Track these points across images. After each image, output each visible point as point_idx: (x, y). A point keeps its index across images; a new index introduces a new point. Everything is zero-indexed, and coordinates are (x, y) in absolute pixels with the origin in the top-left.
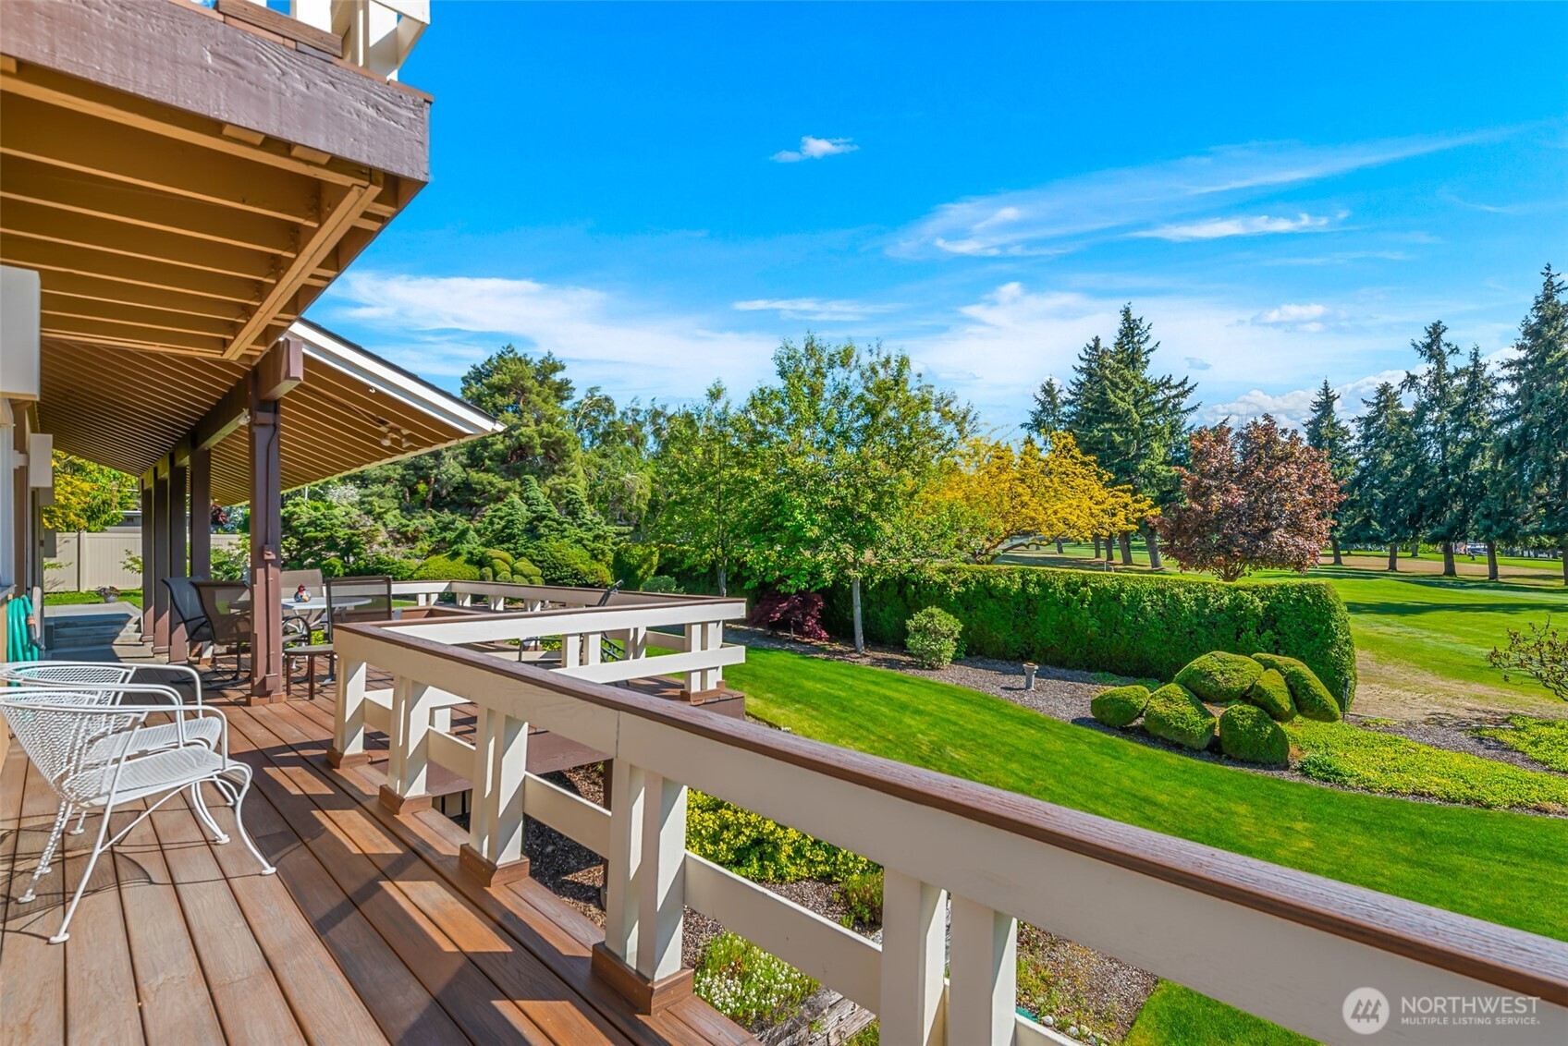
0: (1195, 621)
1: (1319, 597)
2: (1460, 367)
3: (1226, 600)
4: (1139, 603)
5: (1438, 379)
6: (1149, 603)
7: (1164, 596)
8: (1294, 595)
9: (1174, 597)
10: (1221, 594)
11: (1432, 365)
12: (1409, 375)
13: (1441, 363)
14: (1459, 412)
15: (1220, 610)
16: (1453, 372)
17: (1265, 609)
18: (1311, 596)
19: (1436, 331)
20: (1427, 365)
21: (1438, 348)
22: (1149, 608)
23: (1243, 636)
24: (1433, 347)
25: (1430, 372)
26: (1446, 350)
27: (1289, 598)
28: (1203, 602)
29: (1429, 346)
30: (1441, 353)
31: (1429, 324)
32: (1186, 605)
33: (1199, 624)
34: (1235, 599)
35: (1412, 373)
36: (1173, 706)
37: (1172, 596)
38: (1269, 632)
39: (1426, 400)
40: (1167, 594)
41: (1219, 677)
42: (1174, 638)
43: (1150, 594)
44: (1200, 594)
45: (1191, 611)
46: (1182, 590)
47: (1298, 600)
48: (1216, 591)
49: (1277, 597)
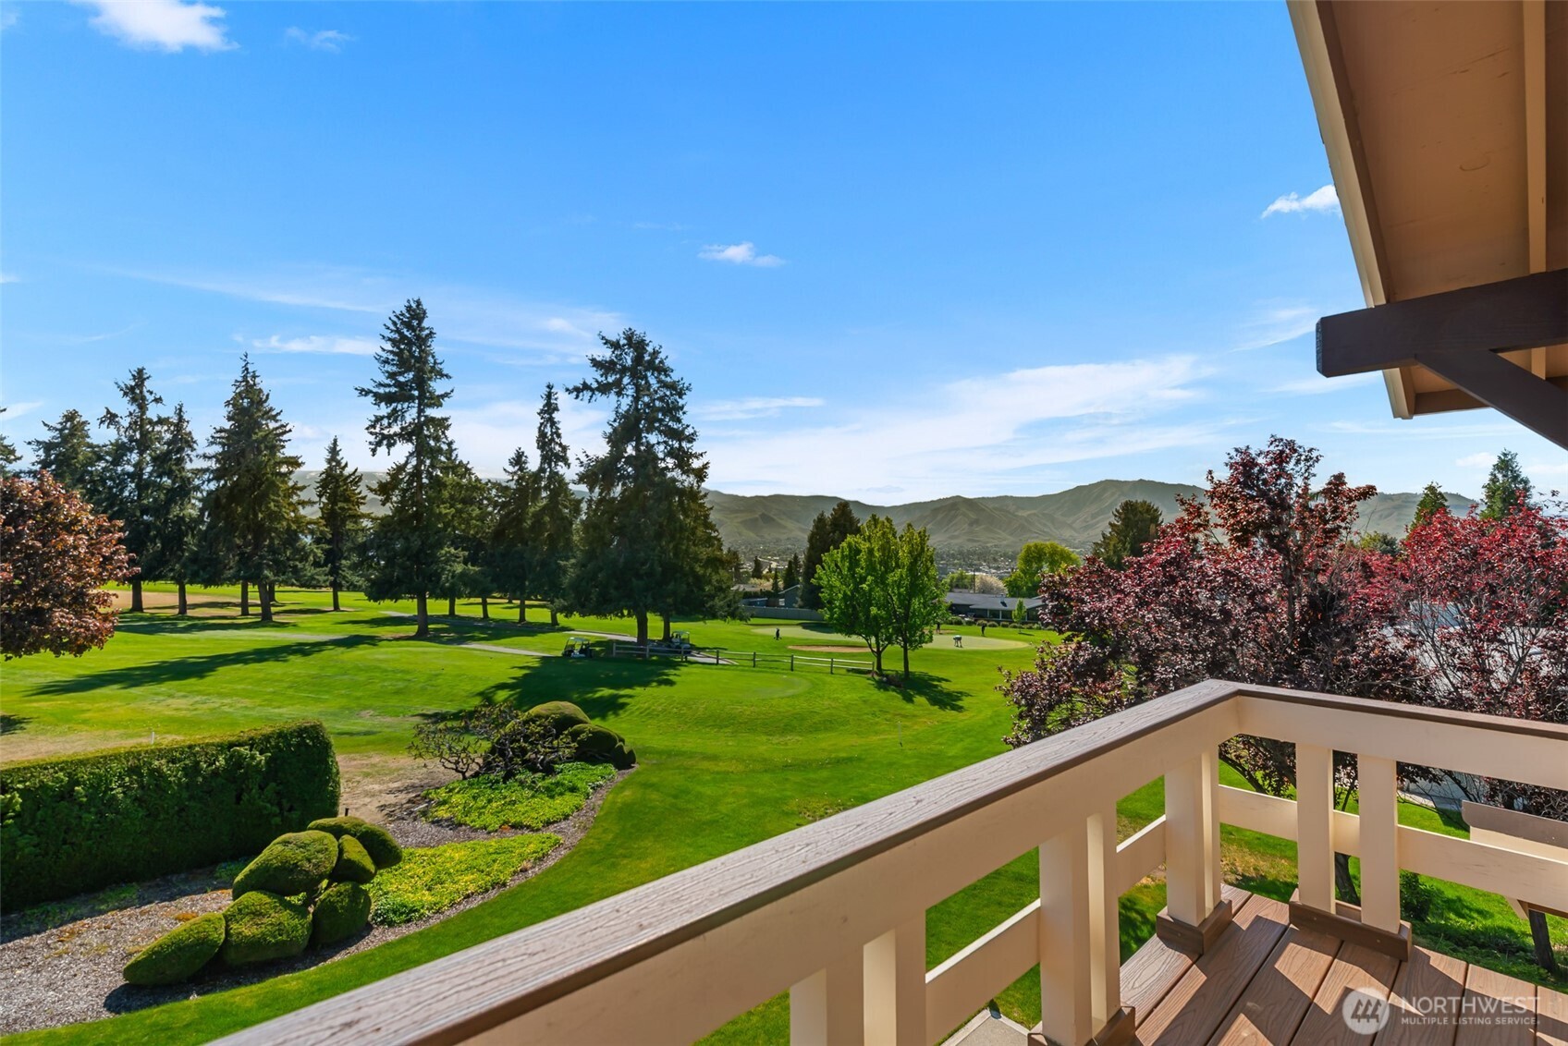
0: (185, 795)
1: (317, 737)
2: (164, 416)
3: (221, 761)
4: (105, 792)
5: (140, 422)
6: (120, 790)
7: (141, 775)
8: (294, 741)
9: (157, 774)
10: (213, 755)
11: (133, 408)
12: (108, 412)
13: (143, 408)
14: (160, 460)
15: (215, 773)
16: (155, 419)
17: (268, 761)
18: (311, 739)
19: (140, 377)
20: (129, 406)
21: (141, 392)
22: (120, 796)
23: (245, 797)
24: (136, 390)
25: (131, 414)
26: (150, 398)
27: (290, 745)
28: (193, 770)
29: (132, 389)
30: (144, 398)
31: (134, 369)
32: (172, 779)
33: (191, 798)
34: (232, 756)
35: (113, 411)
36: (266, 920)
37: (152, 771)
38: (273, 785)
39: (126, 440)
40: (144, 771)
41: (307, 865)
42: (158, 825)
43: (121, 778)
44: (187, 762)
45: (179, 784)
46: (163, 761)
47: (298, 745)
48: (207, 753)
49: (277, 746)
